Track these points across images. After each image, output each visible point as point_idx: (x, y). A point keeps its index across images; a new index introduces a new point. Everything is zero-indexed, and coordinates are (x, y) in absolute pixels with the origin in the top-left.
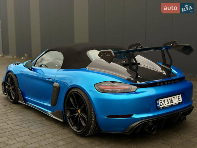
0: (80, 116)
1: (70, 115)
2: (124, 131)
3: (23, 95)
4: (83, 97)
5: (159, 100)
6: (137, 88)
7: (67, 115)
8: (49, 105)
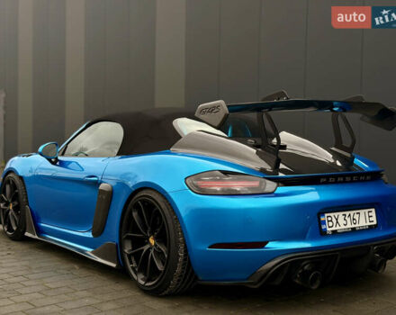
0: (152, 251)
1: (133, 249)
2: (247, 279)
3: (36, 220)
4: (160, 206)
5: (326, 215)
6: (278, 186)
7: (126, 251)
8: (89, 235)
